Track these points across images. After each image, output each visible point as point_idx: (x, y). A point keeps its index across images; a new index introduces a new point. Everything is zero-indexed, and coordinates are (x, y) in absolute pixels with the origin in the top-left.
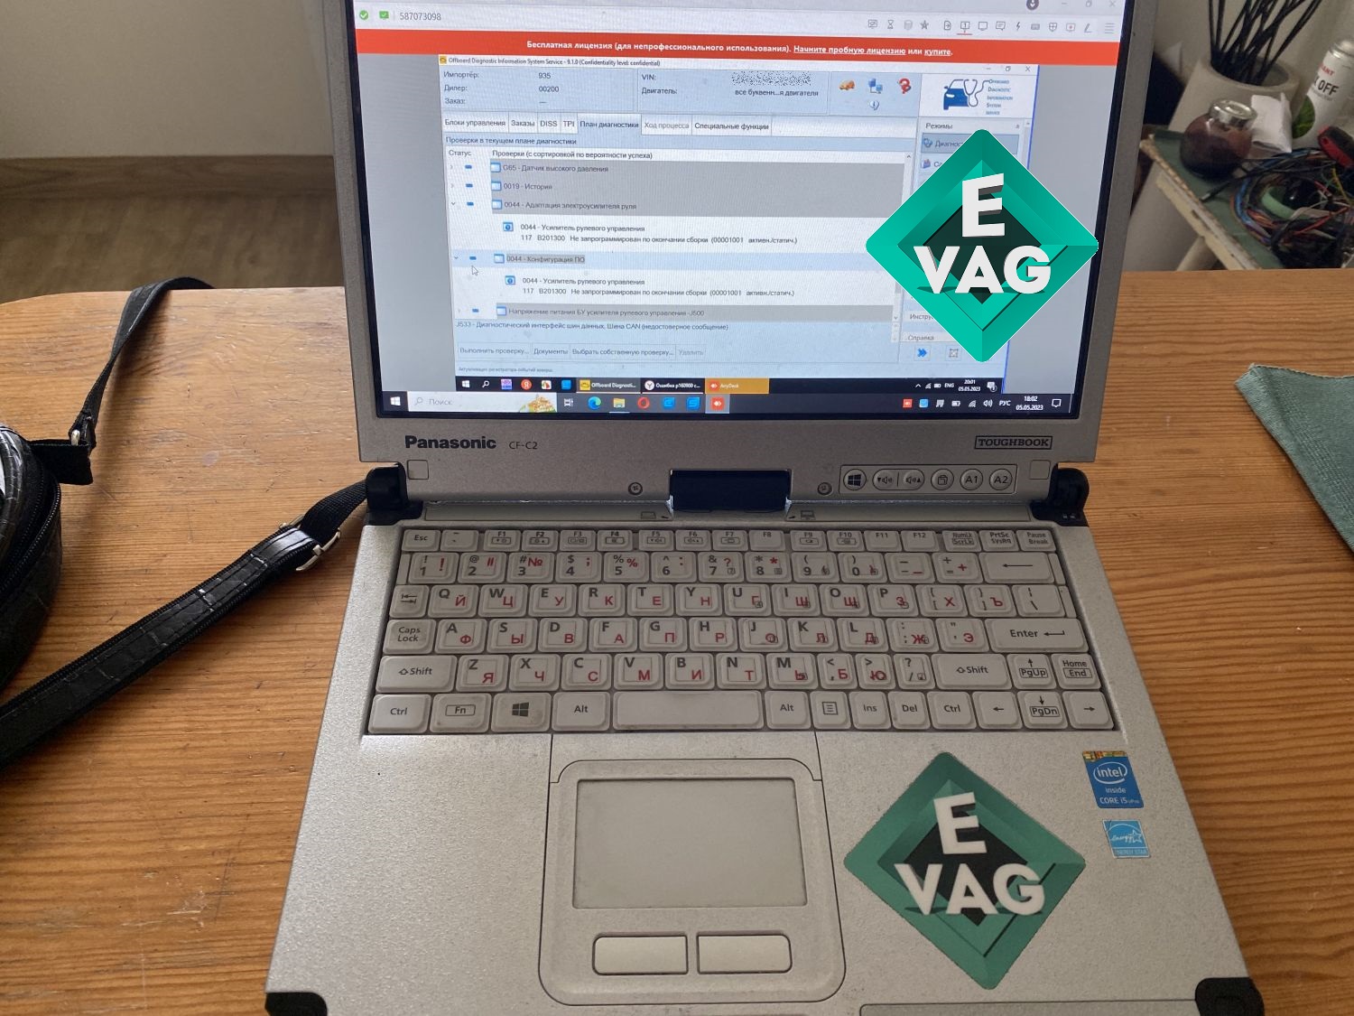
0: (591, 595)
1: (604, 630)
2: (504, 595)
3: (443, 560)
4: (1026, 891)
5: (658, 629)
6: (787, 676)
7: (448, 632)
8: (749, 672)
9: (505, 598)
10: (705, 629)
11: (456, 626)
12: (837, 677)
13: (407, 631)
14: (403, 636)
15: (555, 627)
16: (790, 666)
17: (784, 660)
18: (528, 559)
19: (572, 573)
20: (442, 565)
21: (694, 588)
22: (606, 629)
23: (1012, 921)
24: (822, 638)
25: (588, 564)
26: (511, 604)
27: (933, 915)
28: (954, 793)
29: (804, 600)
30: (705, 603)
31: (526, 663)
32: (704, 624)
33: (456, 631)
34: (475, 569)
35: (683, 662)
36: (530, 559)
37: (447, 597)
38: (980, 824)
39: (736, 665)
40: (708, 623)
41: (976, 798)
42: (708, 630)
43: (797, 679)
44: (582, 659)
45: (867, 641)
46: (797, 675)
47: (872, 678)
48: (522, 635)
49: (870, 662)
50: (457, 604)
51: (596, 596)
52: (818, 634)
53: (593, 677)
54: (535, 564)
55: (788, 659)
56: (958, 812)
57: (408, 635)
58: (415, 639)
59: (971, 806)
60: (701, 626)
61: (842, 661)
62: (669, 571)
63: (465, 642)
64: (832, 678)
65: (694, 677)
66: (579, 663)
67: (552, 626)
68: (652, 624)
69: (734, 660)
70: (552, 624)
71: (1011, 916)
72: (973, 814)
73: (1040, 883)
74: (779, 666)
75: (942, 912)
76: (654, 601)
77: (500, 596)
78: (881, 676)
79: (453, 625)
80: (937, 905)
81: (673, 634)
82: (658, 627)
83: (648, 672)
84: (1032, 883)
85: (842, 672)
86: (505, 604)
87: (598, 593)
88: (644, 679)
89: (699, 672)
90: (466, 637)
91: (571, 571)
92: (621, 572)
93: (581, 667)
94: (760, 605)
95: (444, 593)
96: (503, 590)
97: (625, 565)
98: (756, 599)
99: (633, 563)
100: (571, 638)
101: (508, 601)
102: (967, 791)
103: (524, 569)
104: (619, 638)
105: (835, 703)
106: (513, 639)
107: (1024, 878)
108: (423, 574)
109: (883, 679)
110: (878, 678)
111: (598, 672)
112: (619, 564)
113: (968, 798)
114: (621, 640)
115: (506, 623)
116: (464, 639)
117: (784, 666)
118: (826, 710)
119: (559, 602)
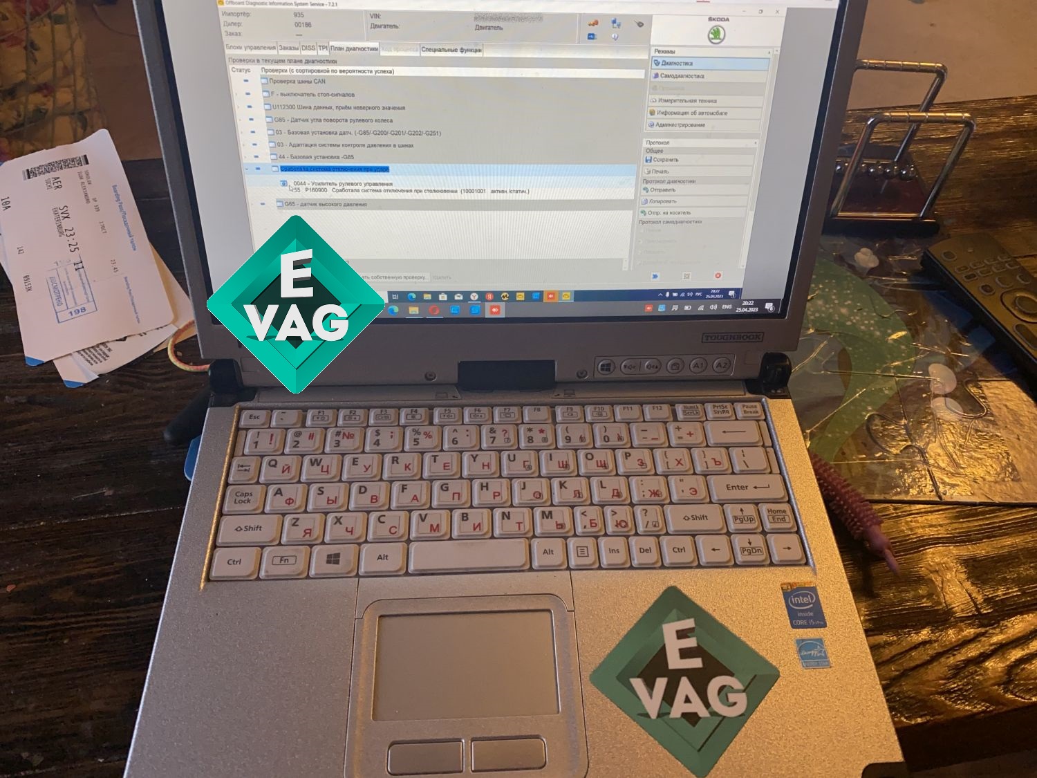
0: (393, 463)
1: (403, 491)
2: (322, 464)
3: (272, 435)
4: (732, 697)
5: (447, 490)
6: (550, 525)
7: (275, 495)
8: (519, 523)
9: (322, 467)
10: (485, 489)
11: (282, 490)
12: (588, 526)
13: (242, 495)
14: (238, 499)
15: (363, 490)
16: (551, 518)
17: (547, 513)
18: (342, 434)
19: (378, 445)
20: (271, 440)
21: (477, 455)
22: (405, 490)
23: (721, 721)
24: (578, 494)
25: (392, 437)
26: (327, 471)
27: (659, 719)
28: (679, 619)
29: (565, 463)
30: (486, 468)
31: (338, 520)
32: (485, 485)
33: (282, 495)
34: (298, 442)
35: (467, 517)
36: (344, 434)
37: (275, 466)
38: (698, 644)
39: (509, 518)
40: (487, 484)
41: (696, 624)
42: (487, 489)
43: (557, 528)
44: (384, 516)
45: (613, 496)
46: (557, 525)
47: (617, 526)
48: (336, 497)
49: (616, 513)
50: (283, 472)
51: (398, 463)
52: (575, 491)
53: (393, 530)
54: (348, 438)
55: (550, 512)
56: (681, 634)
57: (243, 498)
58: (249, 501)
59: (692, 630)
60: (482, 487)
61: (593, 512)
62: (457, 441)
63: (289, 504)
64: (585, 527)
65: (475, 529)
66: (382, 519)
67: (360, 489)
68: (443, 485)
69: (507, 514)
70: (361, 487)
71: (720, 718)
72: (694, 636)
73: (744, 691)
74: (543, 518)
75: (666, 717)
76: (445, 466)
77: (318, 465)
78: (623, 524)
79: (279, 489)
80: (662, 711)
81: (459, 494)
82: (447, 488)
83: (438, 525)
84: (738, 691)
85: (592, 521)
86: (322, 471)
87: (399, 461)
88: (435, 531)
89: (479, 524)
90: (290, 499)
91: (377, 443)
92: (418, 443)
93: (384, 522)
94: (529, 468)
95: (273, 463)
96: (321, 460)
97: (422, 438)
98: (526, 463)
99: (428, 435)
100: (376, 499)
101: (325, 469)
102: (689, 618)
103: (339, 441)
104: (415, 498)
105: (587, 547)
106: (328, 500)
107: (732, 688)
108: (256, 447)
109: (625, 527)
110: (622, 527)
111: (397, 526)
112: (416, 436)
113: (689, 623)
114: (417, 499)
115: (323, 488)
116: (288, 502)
117: (547, 518)
118: (579, 552)
119: (367, 469)
